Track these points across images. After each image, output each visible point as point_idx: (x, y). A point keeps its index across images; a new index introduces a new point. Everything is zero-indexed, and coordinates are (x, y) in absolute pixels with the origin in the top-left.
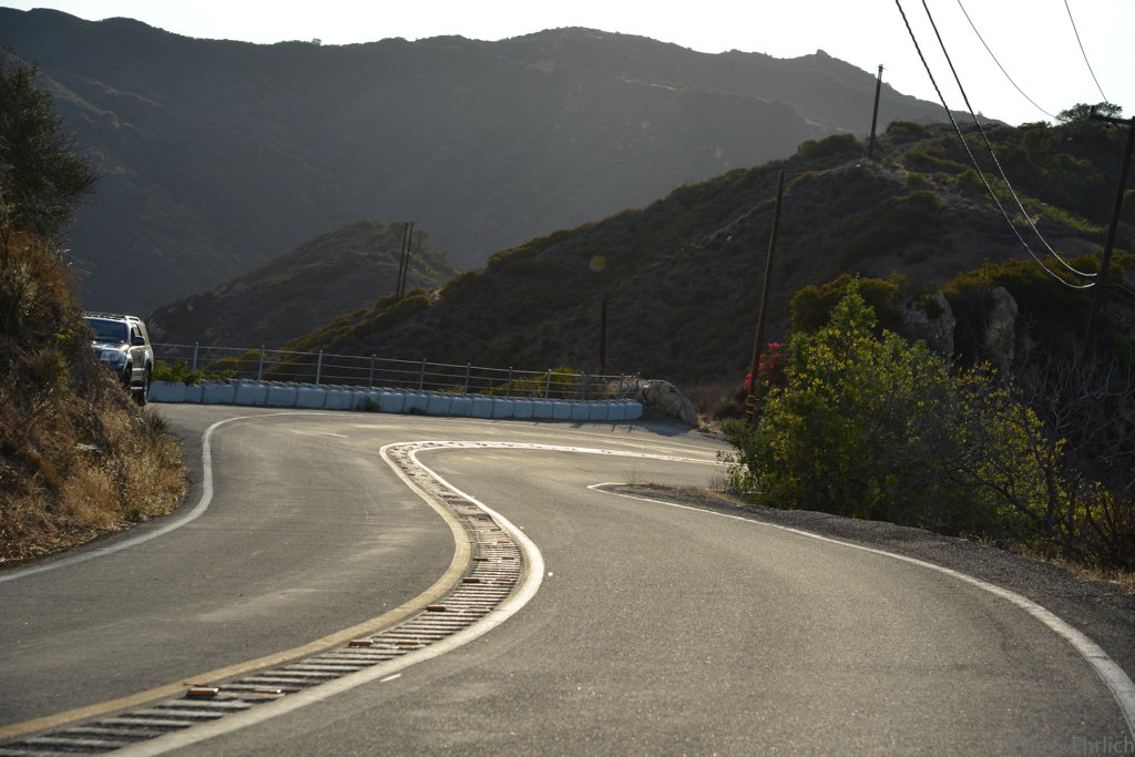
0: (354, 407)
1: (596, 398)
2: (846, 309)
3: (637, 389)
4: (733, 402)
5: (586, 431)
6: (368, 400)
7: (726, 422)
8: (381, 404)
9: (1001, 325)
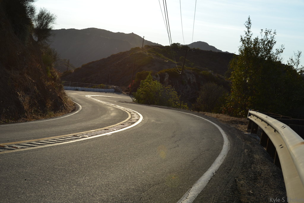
0: (75, 90)
1: (108, 89)
2: (148, 77)
3: (114, 87)
4: (127, 89)
5: (107, 94)
6: (77, 89)
7: (126, 93)
9: (166, 79)
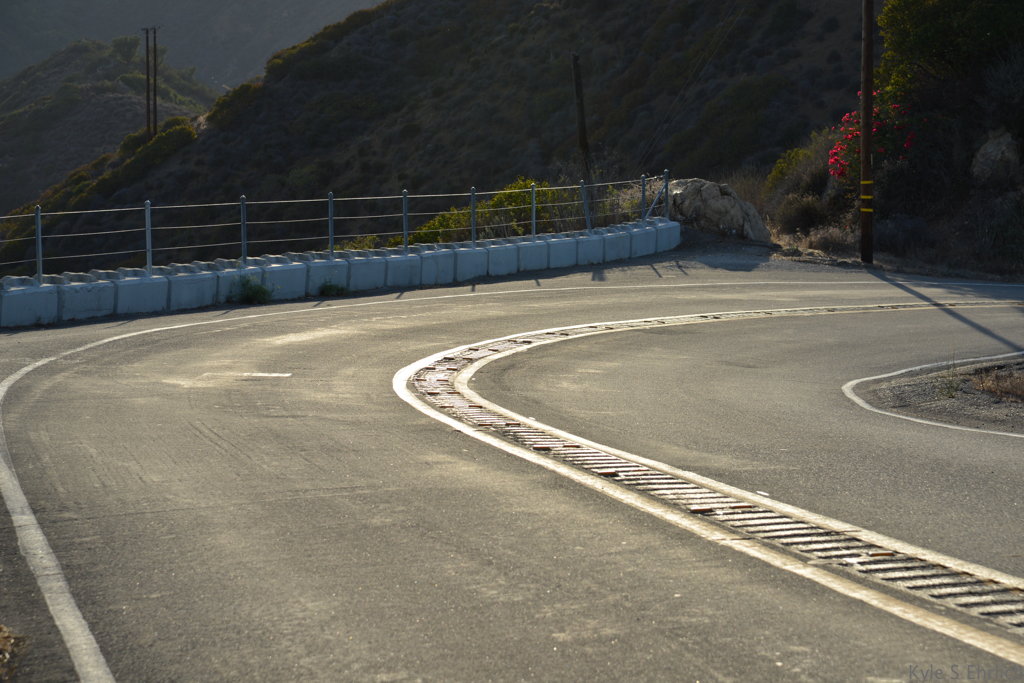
0: (222, 299)
6: (244, 282)
8: (268, 286)
